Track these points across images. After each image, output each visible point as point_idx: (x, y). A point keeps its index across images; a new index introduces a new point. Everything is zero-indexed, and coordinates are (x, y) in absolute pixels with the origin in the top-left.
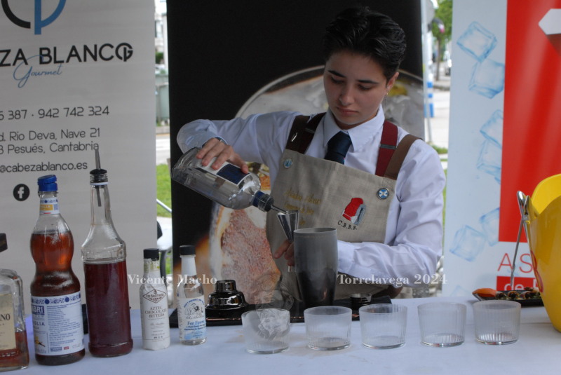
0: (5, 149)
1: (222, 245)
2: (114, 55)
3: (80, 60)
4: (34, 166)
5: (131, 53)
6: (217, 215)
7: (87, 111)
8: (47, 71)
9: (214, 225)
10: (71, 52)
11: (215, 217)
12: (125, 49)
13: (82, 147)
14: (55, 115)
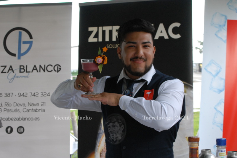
0: (3, 110)
1: (101, 156)
2: (53, 69)
3: (38, 72)
4: (15, 118)
5: (60, 69)
6: (99, 143)
7: (40, 95)
8: (23, 76)
9: (97, 147)
10: (34, 68)
11: (98, 144)
12: (58, 67)
13: (37, 111)
14: (26, 96)
